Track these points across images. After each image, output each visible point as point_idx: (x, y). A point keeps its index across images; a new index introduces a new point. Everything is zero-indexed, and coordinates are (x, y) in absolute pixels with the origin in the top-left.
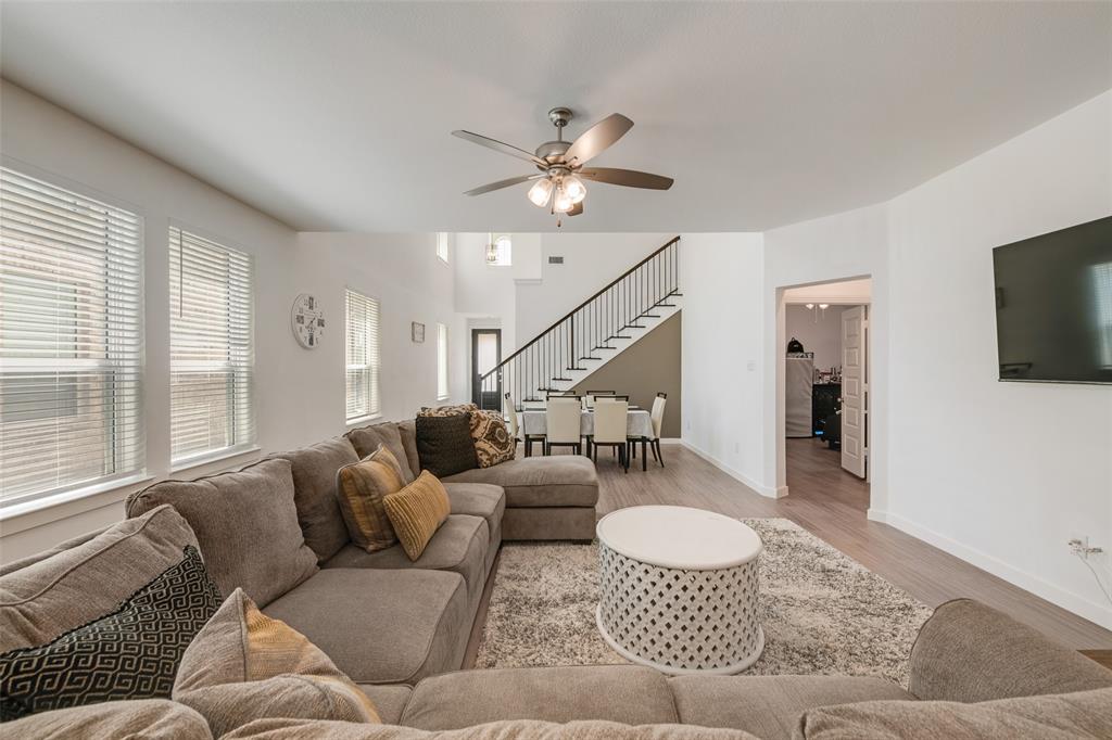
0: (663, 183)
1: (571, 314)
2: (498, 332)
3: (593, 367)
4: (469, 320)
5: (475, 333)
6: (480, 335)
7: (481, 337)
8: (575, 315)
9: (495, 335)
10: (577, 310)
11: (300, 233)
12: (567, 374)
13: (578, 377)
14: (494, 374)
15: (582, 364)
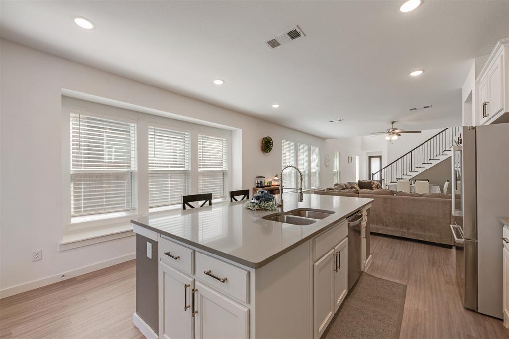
0: (420, 132)
1: (411, 151)
2: (380, 157)
3: (421, 171)
4: (367, 152)
5: (370, 157)
6: (372, 158)
7: (373, 159)
8: (413, 152)
9: (379, 158)
10: (413, 150)
11: (326, 140)
12: (409, 173)
13: (414, 175)
14: (379, 173)
15: (416, 170)
